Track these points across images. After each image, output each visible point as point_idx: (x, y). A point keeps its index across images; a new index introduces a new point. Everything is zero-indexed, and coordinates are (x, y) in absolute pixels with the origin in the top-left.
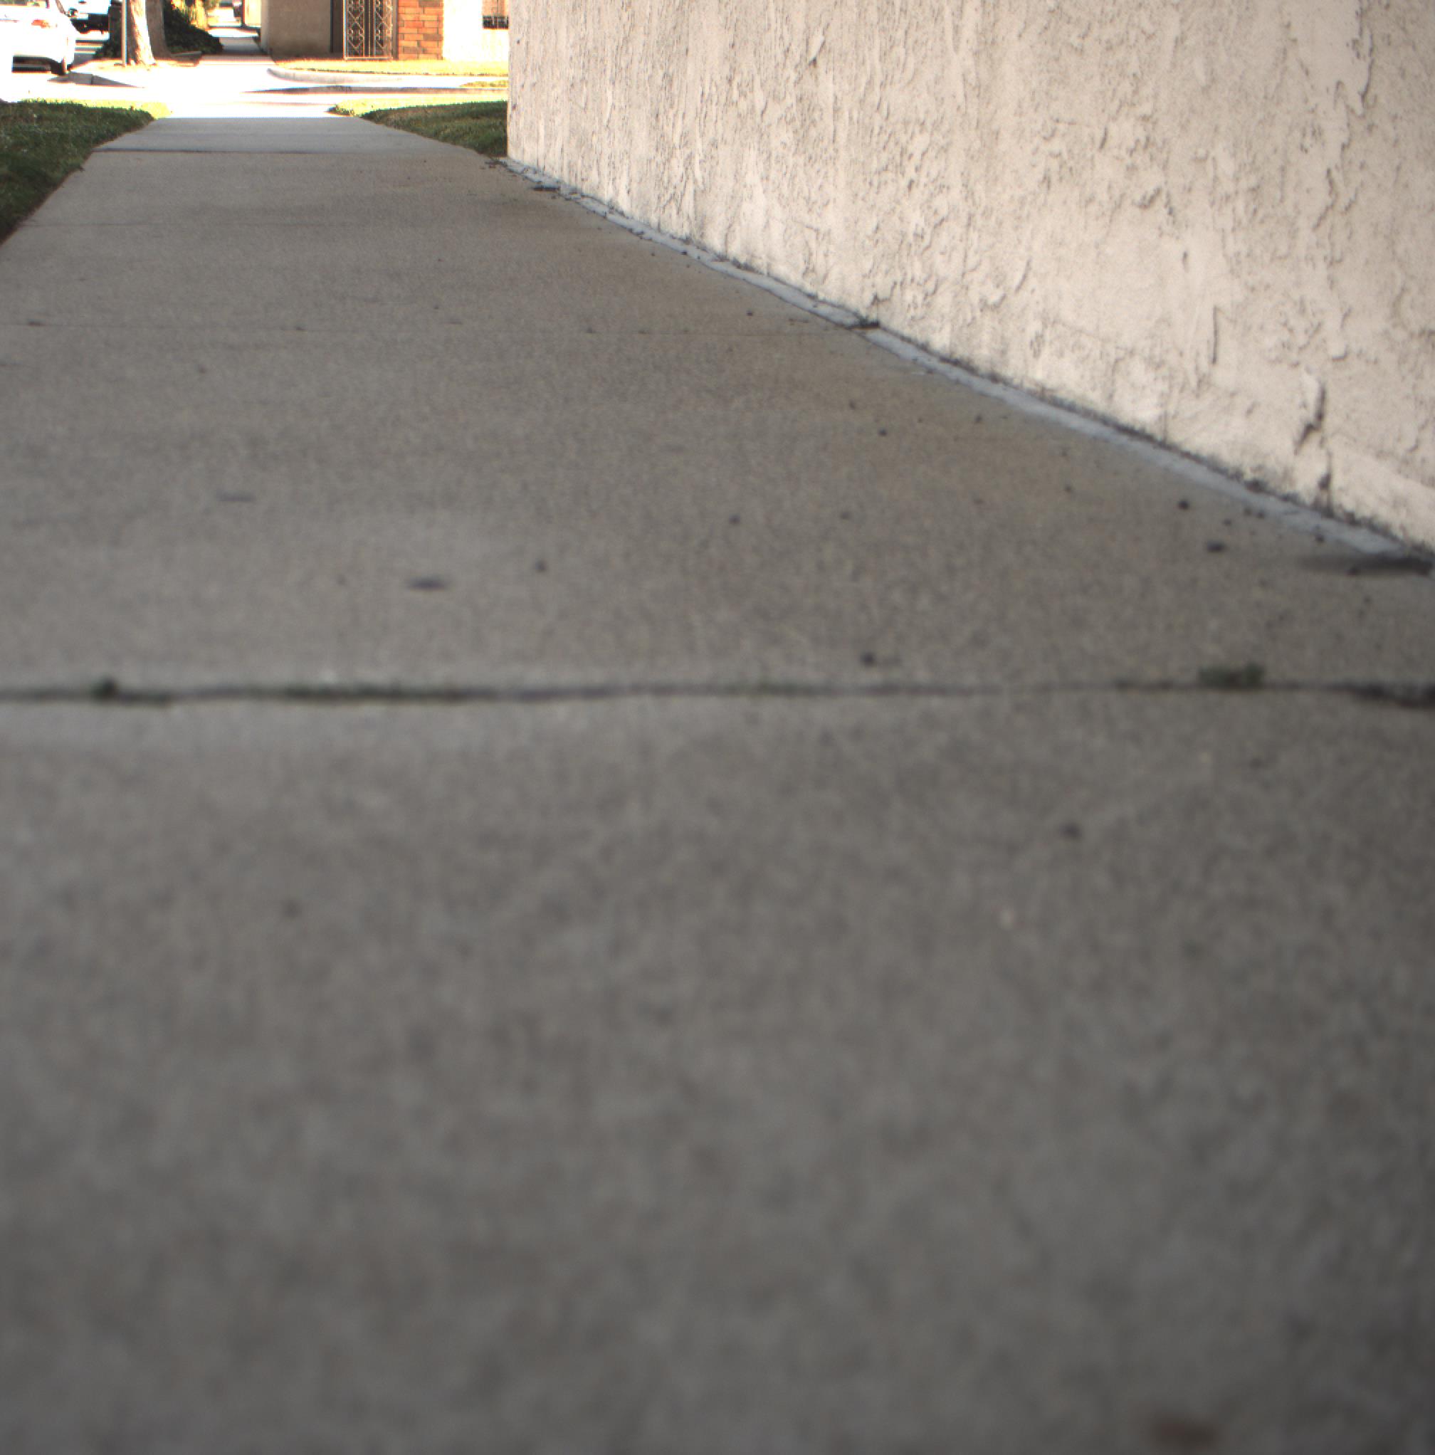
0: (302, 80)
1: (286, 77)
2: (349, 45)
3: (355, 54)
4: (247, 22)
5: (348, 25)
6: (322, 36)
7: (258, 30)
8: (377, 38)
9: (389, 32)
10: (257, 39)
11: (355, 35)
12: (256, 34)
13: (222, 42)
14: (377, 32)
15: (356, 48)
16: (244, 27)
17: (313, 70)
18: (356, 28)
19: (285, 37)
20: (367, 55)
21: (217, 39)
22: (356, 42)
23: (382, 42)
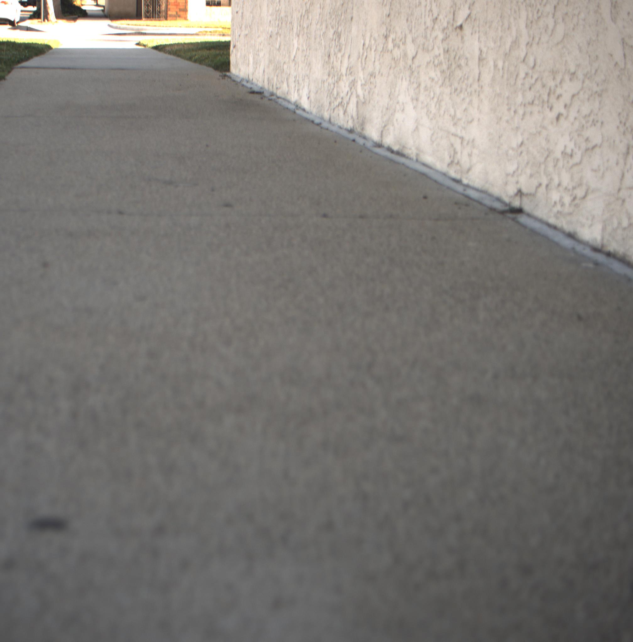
0: (123, 29)
1: (116, 28)
2: (145, 13)
3: (148, 17)
4: (99, 3)
5: (145, 4)
6: (132, 9)
7: (104, 7)
8: (158, 10)
9: (163, 7)
10: (103, 11)
11: (148, 8)
12: (102, 8)
13: (87, 12)
14: (158, 7)
15: (148, 15)
16: (97, 5)
17: (129, 24)
18: (148, 6)
19: (116, 10)
20: (153, 17)
21: (85, 11)
22: (148, 12)
23: (160, 12)
